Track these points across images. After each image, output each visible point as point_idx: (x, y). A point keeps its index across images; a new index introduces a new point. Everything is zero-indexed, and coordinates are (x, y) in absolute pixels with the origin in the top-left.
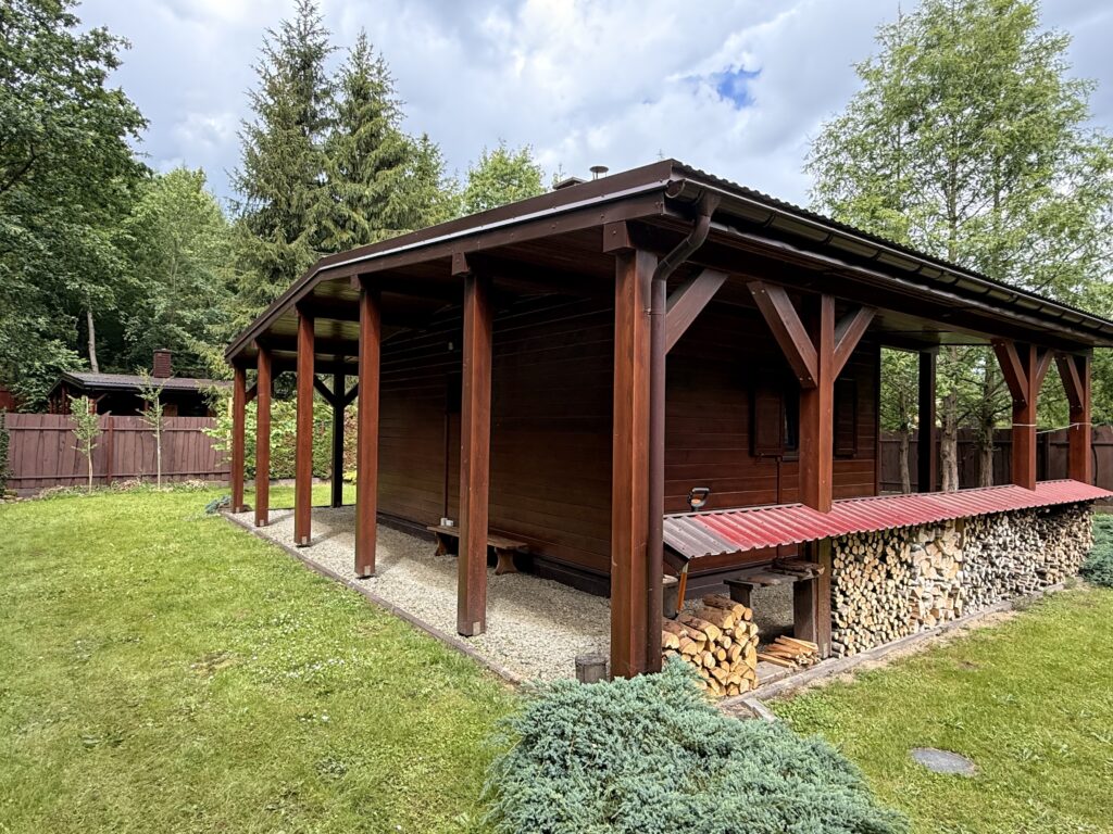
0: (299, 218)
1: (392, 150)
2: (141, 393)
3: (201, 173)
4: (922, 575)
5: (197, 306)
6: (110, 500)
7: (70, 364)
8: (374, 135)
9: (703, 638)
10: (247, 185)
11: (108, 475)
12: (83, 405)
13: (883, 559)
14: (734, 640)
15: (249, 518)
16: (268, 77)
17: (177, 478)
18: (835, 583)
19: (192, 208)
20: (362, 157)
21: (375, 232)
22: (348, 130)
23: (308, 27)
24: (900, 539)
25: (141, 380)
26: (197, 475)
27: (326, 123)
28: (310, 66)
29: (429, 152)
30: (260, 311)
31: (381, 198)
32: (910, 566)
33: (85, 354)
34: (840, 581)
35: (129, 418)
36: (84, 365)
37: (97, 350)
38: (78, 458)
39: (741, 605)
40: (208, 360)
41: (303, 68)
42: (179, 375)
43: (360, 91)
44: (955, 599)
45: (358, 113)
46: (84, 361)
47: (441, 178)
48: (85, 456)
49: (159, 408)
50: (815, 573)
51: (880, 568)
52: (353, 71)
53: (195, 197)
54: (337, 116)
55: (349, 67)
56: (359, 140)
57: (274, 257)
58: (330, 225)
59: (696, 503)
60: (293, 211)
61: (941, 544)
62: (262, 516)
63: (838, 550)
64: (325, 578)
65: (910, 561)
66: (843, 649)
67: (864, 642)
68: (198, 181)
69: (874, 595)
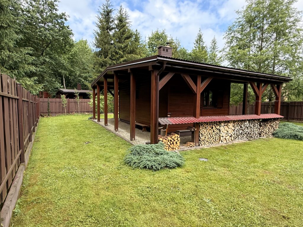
0: (107, 52)
1: (128, 35)
2: (75, 94)
3: (86, 40)
4: (222, 132)
5: (86, 73)
6: (70, 117)
7: (60, 87)
8: (124, 31)
9: (167, 139)
10: (96, 45)
11: (69, 112)
12: (63, 96)
13: (212, 128)
14: (174, 140)
15: (96, 120)
16: (99, 18)
17: (83, 112)
18: (200, 132)
19: (84, 49)
20: (121, 37)
21: (125, 55)
22: (118, 30)
23: (108, 5)
24: (217, 124)
25: (75, 91)
26: (87, 112)
27: (113, 28)
28: (109, 15)
29: (138, 34)
30: (99, 75)
31: (126, 46)
32: (219, 130)
33: (63, 84)
34: (201, 132)
35: (72, 99)
36: (63, 87)
37: (65, 83)
38: (63, 108)
39: (177, 135)
40: (88, 86)
41: (107, 15)
42: (83, 89)
43: (121, 20)
44: (231, 137)
45: (120, 25)
46: (62, 86)
47: (140, 40)
48: (64, 107)
49: (78, 97)
50: (194, 130)
51: (211, 130)
52: (119, 15)
53: (85, 47)
54: (115, 27)
55: (118, 14)
56: (120, 33)
57: (102, 62)
58: (114, 54)
59: (169, 116)
60: (106, 51)
61: (228, 126)
62: (99, 120)
63: (201, 126)
64: (109, 131)
65: (219, 129)
66: (201, 144)
67: (206, 144)
68: (86, 42)
69: (210, 135)
